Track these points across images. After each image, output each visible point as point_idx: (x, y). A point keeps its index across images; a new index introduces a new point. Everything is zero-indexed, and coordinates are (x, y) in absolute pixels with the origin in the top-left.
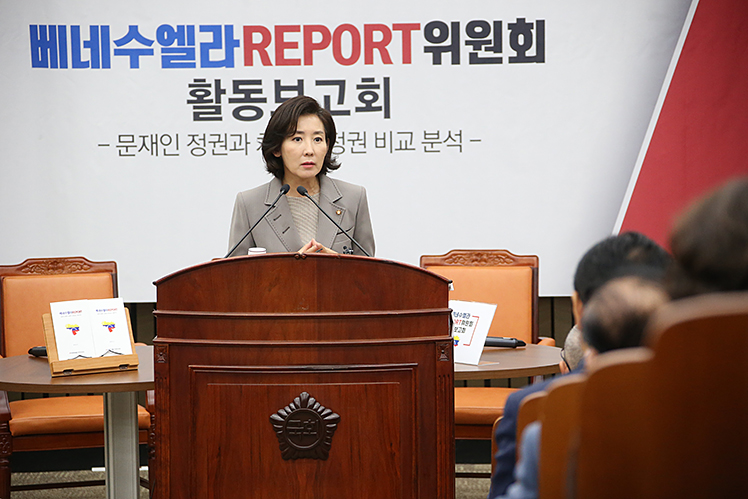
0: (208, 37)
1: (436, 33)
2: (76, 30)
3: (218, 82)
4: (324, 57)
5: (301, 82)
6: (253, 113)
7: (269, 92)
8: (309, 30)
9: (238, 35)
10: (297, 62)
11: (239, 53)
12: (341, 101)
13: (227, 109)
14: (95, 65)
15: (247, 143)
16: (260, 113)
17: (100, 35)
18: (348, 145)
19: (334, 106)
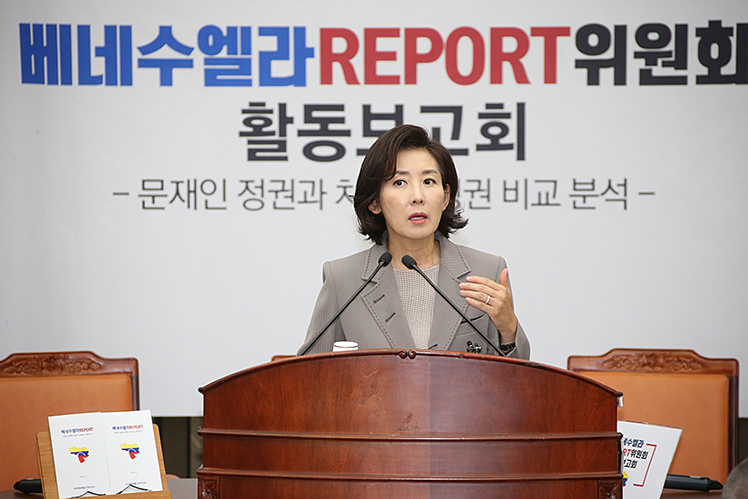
0: (270, 44)
1: (593, 40)
2: (84, 31)
3: (283, 107)
4: (432, 73)
5: (399, 108)
6: (331, 151)
7: (354, 120)
8: (412, 35)
9: (313, 41)
10: (394, 80)
11: (313, 66)
12: (456, 135)
13: (295, 144)
14: (111, 81)
15: (322, 193)
16: (341, 152)
17: (119, 39)
18: (465, 198)
19: (446, 142)
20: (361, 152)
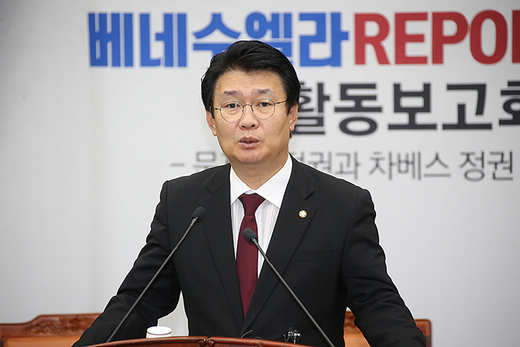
0: (310, 28)
2: (145, 19)
3: (320, 86)
4: (458, 57)
5: (427, 87)
6: (364, 126)
7: (385, 98)
8: (439, 18)
9: (348, 25)
10: (421, 60)
11: (348, 48)
12: (480, 110)
13: (332, 120)
14: (169, 63)
15: (357, 165)
16: (373, 126)
17: (175, 24)
18: (489, 169)
19: (471, 118)
20: (392, 127)
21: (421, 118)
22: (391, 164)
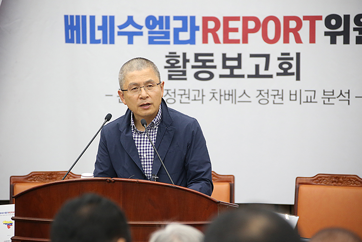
0: (179, 24)
1: (333, 22)
2: (93, 18)
3: (184, 54)
4: (256, 38)
5: (240, 55)
6: (207, 76)
7: (218, 61)
8: (246, 20)
9: (199, 23)
10: (237, 41)
11: (199, 35)
12: (267, 68)
13: (190, 72)
14: (105, 42)
15: (203, 96)
16: (212, 76)
17: (108, 22)
18: (271, 99)
19: (262, 72)
20: (221, 76)
21: (236, 72)
22: (221, 96)
